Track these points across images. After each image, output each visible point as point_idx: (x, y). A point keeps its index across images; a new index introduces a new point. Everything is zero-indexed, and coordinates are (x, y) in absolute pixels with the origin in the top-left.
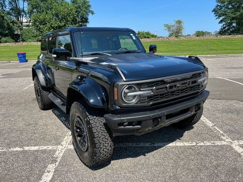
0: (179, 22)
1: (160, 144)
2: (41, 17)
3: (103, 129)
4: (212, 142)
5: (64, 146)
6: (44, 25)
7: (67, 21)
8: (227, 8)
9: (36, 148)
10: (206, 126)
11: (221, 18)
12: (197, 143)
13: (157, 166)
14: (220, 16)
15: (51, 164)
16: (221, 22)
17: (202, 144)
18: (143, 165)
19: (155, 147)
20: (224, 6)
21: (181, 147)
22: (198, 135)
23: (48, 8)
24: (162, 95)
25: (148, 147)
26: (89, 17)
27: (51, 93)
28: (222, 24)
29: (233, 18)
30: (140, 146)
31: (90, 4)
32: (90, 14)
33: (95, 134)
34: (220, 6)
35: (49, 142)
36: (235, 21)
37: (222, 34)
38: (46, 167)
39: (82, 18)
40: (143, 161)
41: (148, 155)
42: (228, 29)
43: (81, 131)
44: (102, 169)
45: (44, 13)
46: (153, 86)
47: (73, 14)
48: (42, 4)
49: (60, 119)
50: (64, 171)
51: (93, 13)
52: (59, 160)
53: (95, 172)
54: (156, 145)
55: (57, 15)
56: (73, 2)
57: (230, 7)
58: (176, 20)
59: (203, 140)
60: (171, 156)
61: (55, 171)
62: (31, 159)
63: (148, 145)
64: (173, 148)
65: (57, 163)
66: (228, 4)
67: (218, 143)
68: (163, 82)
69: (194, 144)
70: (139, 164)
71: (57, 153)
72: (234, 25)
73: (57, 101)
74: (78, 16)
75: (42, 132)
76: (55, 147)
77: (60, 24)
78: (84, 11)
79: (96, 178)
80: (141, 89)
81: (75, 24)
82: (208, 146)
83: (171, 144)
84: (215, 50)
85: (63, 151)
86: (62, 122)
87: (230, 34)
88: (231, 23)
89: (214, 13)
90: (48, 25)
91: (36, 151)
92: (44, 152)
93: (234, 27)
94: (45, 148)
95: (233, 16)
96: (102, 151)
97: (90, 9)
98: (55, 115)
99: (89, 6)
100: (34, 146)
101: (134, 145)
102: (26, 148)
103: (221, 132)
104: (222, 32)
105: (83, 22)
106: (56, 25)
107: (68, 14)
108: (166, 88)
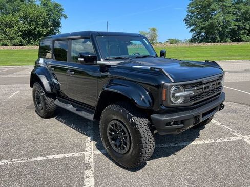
0: (154, 30)
1: (183, 144)
2: (7, 19)
3: (148, 129)
4: (228, 138)
5: (90, 152)
6: (10, 27)
7: (37, 24)
8: (197, 18)
9: (61, 156)
10: (215, 125)
11: (192, 28)
12: (215, 140)
13: (191, 163)
14: (190, 26)
15: (86, 169)
16: (192, 30)
17: (220, 141)
18: (177, 162)
19: (180, 146)
20: (193, 16)
21: (203, 144)
22: (212, 133)
23: (14, 10)
24: (200, 95)
25: (173, 147)
26: (61, 22)
27: (57, 100)
28: (193, 33)
29: (203, 28)
30: (166, 146)
31: (62, 8)
32: (63, 18)
33: (142, 134)
34: (191, 16)
35: (71, 150)
36: (204, 30)
37: (192, 43)
38: (83, 173)
39: (54, 21)
40: (175, 159)
41: (178, 153)
42: (198, 38)
43: (116, 134)
44: (141, 170)
45: (11, 15)
46: (194, 87)
47: (44, 18)
48: (7, 5)
49: (70, 126)
50: (103, 175)
51: (65, 17)
52: (92, 165)
53: (136, 173)
54: (180, 144)
55: (25, 18)
56: (44, 5)
57: (199, 17)
58: (151, 28)
59: (219, 137)
60: (199, 153)
61: (94, 176)
62: (61, 166)
63: (172, 145)
64: (196, 146)
65: (93, 169)
66: (198, 14)
67: (233, 139)
68: (201, 83)
69: (213, 141)
70: (173, 162)
71: (87, 159)
72: (203, 34)
73: (69, 107)
74: (49, 19)
75: (58, 140)
76: (81, 154)
77: (29, 27)
78: (56, 15)
79: (139, 178)
80: (186, 90)
81: (47, 28)
82: (226, 142)
83: (193, 143)
84: (189, 57)
85: (92, 156)
86: (74, 129)
87: (200, 43)
88: (200, 33)
89: (185, 22)
90: (16, 28)
91: (62, 159)
92: (71, 159)
93: (203, 36)
94: (70, 155)
95: (203, 25)
96: (147, 151)
97: (63, 13)
98: (62, 122)
99: (61, 9)
100: (57, 154)
101: (160, 146)
102: (50, 157)
103: (231, 130)
104: (193, 41)
105: (54, 26)
106: (25, 28)
107: (39, 17)
108: (202, 88)
